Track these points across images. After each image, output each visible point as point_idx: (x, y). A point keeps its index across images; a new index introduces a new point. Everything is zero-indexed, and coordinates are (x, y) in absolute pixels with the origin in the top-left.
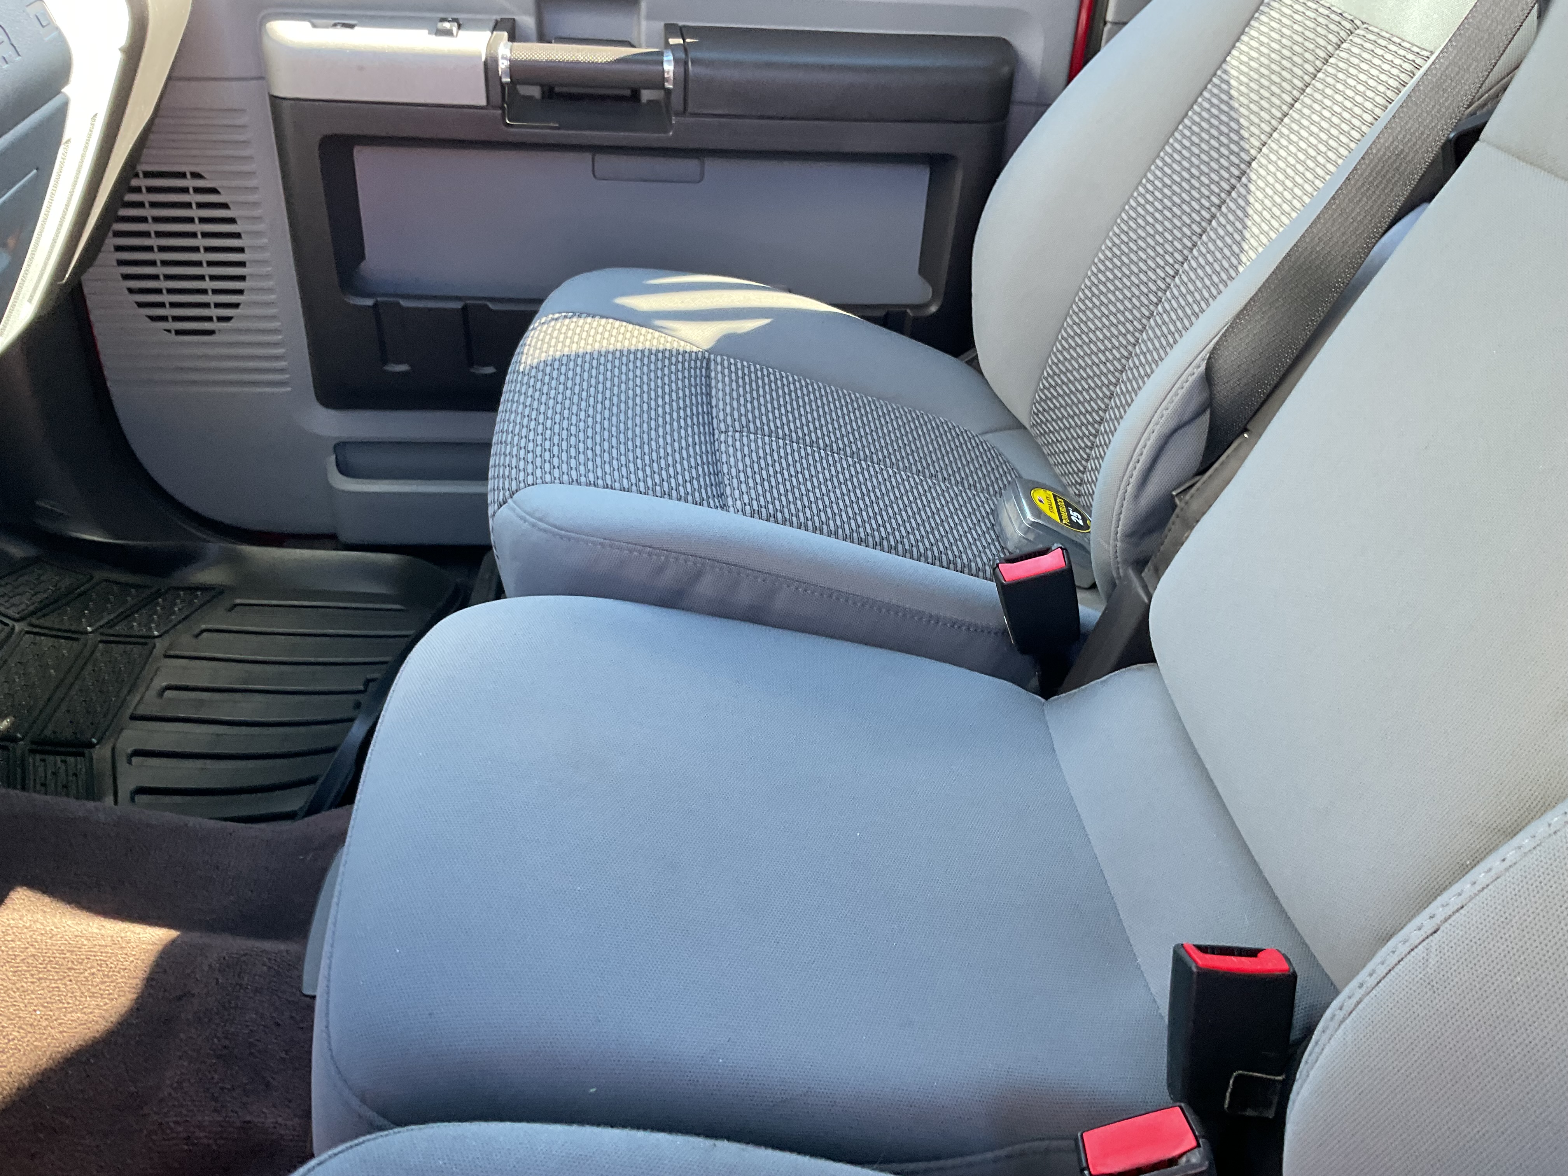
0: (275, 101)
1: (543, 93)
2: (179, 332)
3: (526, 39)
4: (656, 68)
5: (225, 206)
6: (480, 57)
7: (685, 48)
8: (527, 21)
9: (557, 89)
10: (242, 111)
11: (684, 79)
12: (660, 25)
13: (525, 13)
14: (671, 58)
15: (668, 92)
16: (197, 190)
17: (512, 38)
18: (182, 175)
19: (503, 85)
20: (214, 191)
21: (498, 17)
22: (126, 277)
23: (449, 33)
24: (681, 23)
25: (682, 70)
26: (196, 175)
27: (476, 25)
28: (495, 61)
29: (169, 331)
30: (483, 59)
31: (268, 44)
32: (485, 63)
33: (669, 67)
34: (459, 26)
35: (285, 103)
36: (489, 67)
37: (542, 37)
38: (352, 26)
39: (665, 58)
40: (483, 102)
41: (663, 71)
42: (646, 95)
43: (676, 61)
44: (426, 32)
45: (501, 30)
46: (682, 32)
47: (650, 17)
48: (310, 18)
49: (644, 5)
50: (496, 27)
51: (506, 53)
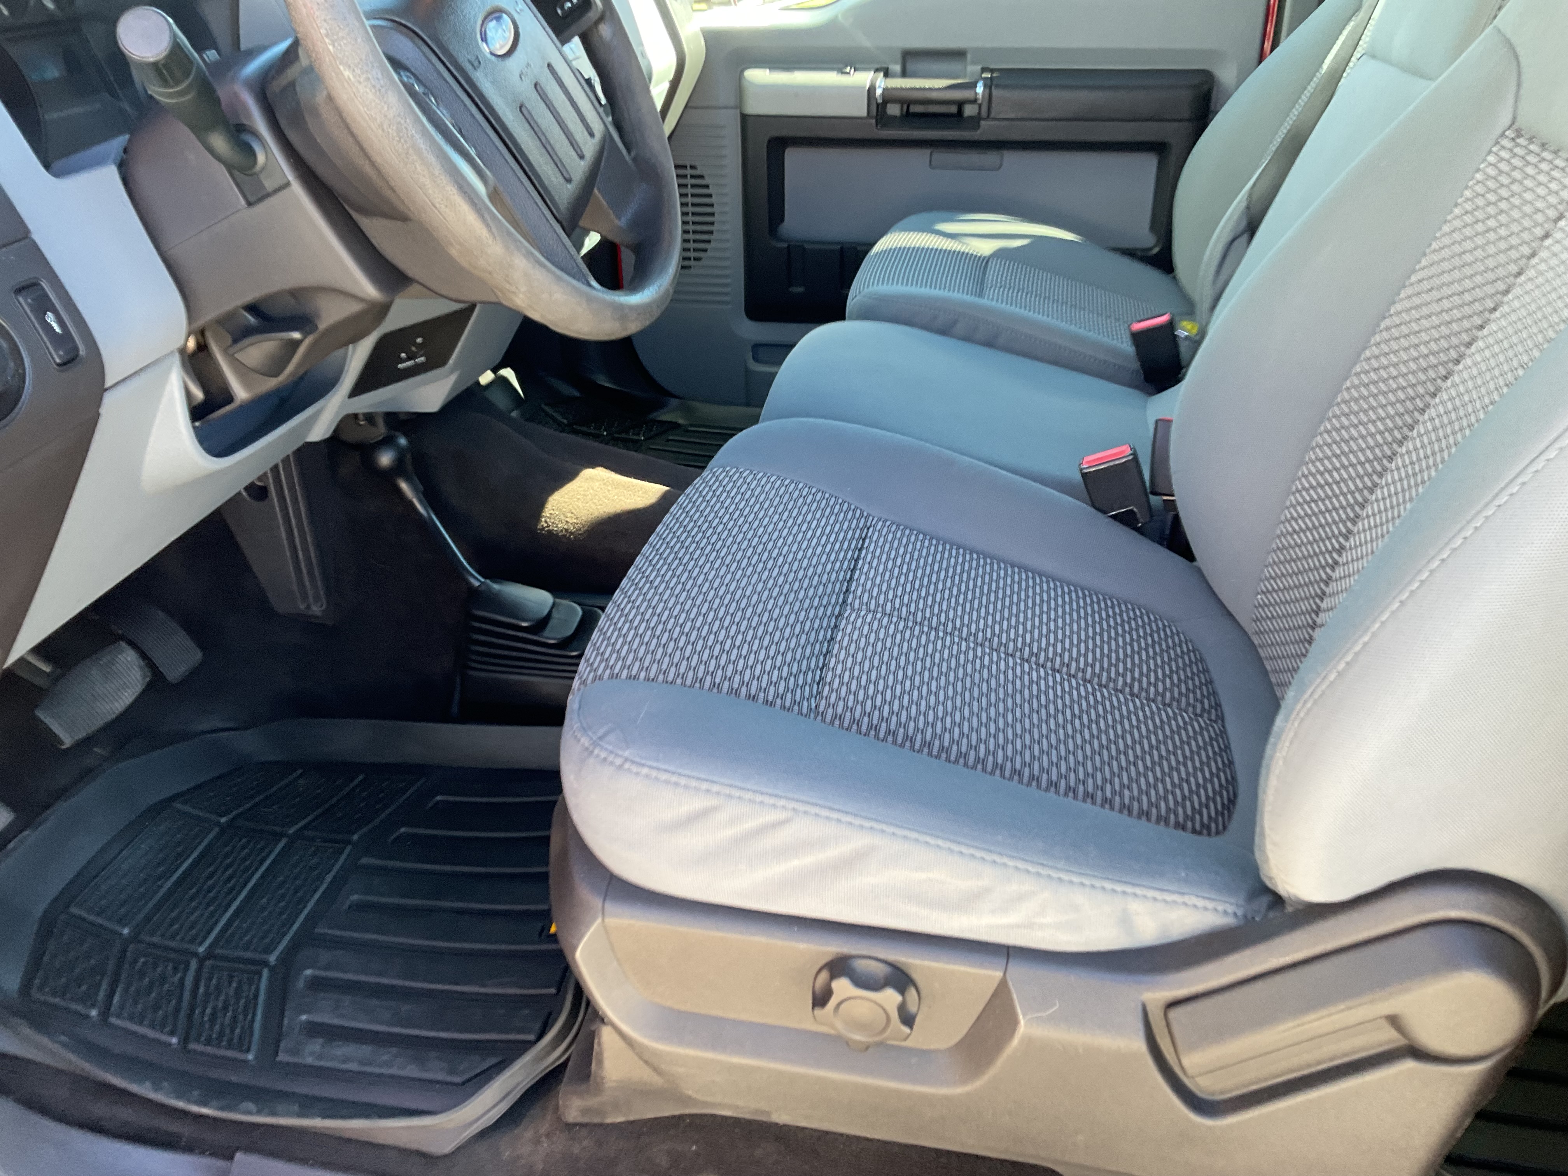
0: (744, 116)
1: (902, 111)
3: (894, 76)
4: (973, 92)
5: (707, 186)
6: (866, 87)
7: (991, 78)
8: (897, 68)
9: (912, 110)
10: (724, 126)
11: (988, 97)
12: (979, 66)
13: (896, 63)
14: (981, 85)
15: (980, 106)
16: (692, 177)
17: (886, 75)
18: (685, 167)
19: (878, 105)
20: (702, 177)
21: (879, 66)
23: (848, 73)
24: (991, 66)
25: (988, 91)
26: (693, 167)
27: (865, 69)
28: (875, 89)
30: (868, 88)
31: (744, 83)
33: (981, 91)
34: (855, 70)
35: (750, 118)
36: (871, 90)
37: (904, 74)
38: (792, 72)
39: (978, 85)
40: (865, 115)
41: (977, 93)
42: (969, 111)
43: (985, 86)
44: (834, 73)
45: (880, 72)
46: (992, 71)
47: (974, 63)
48: (770, 68)
49: (969, 56)
50: (877, 70)
51: (881, 84)
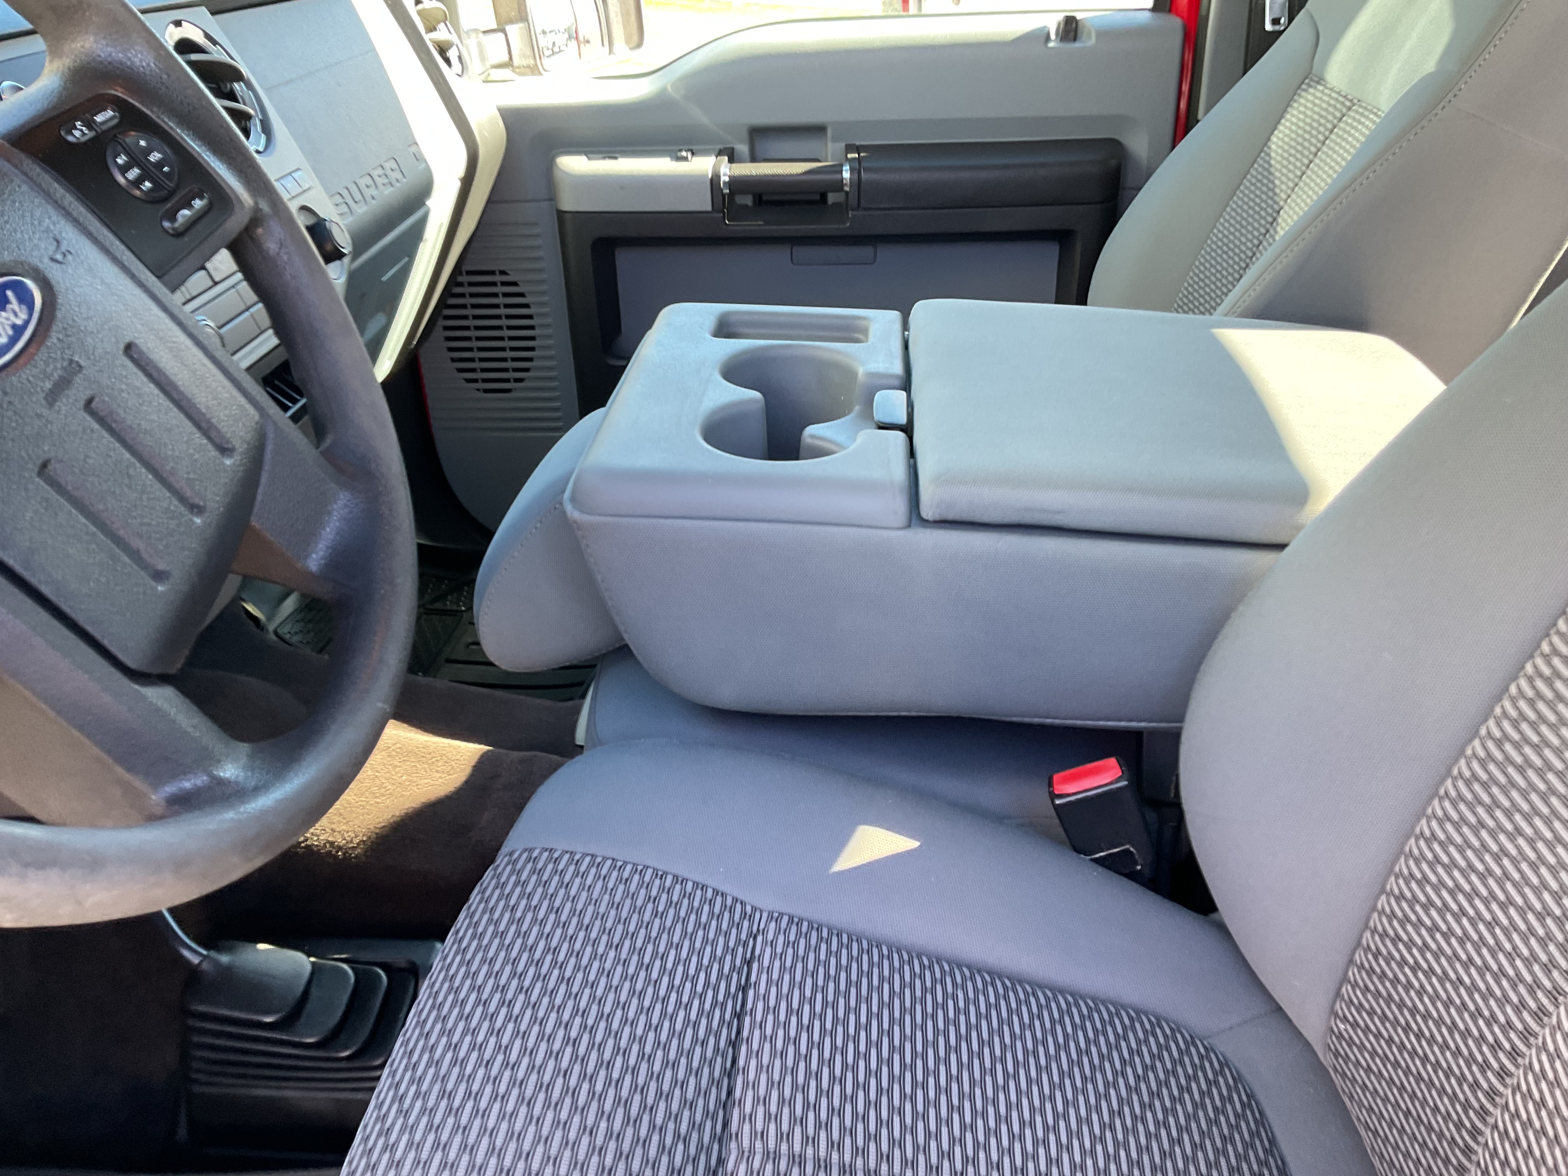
0: (561, 214)
1: (754, 201)
2: (486, 391)
3: (741, 161)
4: (838, 176)
5: (522, 295)
6: (707, 176)
7: (859, 160)
8: (743, 148)
9: (765, 198)
10: (536, 224)
11: (858, 183)
12: (843, 145)
13: (742, 142)
14: (848, 167)
15: (847, 193)
16: (504, 284)
17: (731, 160)
18: (492, 273)
19: (723, 195)
20: (515, 284)
21: (721, 146)
22: (451, 349)
23: (685, 159)
24: (858, 143)
25: (856, 175)
26: (503, 273)
27: (705, 153)
28: (719, 177)
29: (478, 390)
30: (710, 177)
31: (557, 174)
32: (712, 180)
33: (846, 175)
34: (693, 154)
35: (567, 216)
36: (714, 181)
37: (754, 159)
38: (616, 158)
39: (844, 168)
40: (709, 208)
41: (842, 178)
42: (832, 198)
43: (852, 170)
44: (668, 159)
45: (724, 155)
46: (858, 149)
47: (835, 140)
48: (586, 154)
49: (829, 132)
50: (720, 153)
51: (727, 171)
